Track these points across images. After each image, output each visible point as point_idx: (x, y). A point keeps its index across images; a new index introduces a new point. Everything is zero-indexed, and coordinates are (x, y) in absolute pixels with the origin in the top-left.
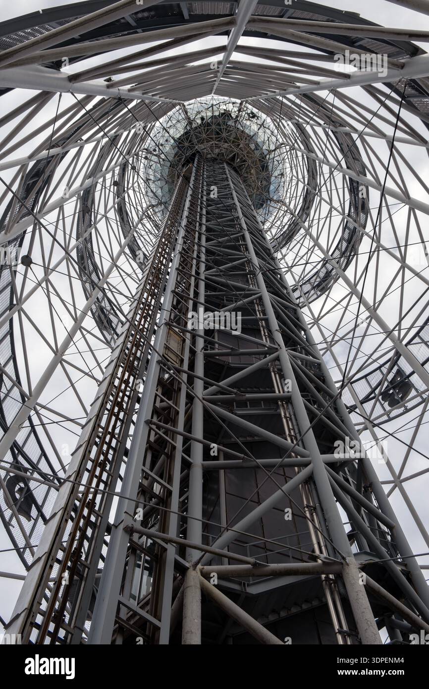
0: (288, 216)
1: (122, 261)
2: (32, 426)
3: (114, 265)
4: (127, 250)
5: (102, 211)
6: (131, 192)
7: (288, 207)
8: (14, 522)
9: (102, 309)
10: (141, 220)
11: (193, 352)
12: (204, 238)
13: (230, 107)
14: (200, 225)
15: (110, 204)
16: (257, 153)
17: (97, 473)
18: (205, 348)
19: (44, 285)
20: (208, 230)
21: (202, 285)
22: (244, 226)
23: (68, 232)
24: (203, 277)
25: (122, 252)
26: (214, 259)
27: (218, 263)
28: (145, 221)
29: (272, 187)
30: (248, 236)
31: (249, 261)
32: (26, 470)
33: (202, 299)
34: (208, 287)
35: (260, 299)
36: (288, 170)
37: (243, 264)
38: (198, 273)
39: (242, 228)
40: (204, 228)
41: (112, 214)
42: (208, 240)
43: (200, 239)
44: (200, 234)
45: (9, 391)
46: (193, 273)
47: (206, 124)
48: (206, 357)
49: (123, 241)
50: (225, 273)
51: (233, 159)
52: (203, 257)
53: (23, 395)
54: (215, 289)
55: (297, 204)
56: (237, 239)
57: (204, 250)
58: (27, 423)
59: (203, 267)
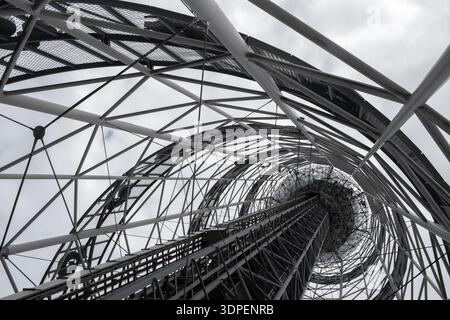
0: (338, 271)
1: (233, 209)
2: (111, 239)
3: (227, 206)
4: (240, 206)
5: (246, 177)
6: (269, 183)
7: (342, 266)
8: (52, 275)
9: (200, 220)
10: (261, 199)
11: (215, 276)
12: (280, 233)
13: (355, 189)
14: (285, 226)
15: (254, 178)
16: (349, 223)
17: (108, 283)
18: (224, 281)
19: (185, 181)
20: (287, 231)
21: (256, 252)
22: (307, 248)
23: (221, 169)
24: (260, 249)
25: (237, 205)
26: (275, 247)
27: (275, 251)
28: (263, 202)
29: (342, 248)
30: (304, 254)
31: (292, 266)
32: (85, 256)
33: (248, 258)
34: (257, 256)
35: (278, 289)
36: (359, 248)
37: (287, 264)
38: (259, 244)
39: (305, 248)
40: (286, 229)
41: (249, 183)
42: (282, 235)
43: (278, 231)
44: (280, 229)
45: (119, 212)
46: (257, 242)
47: (335, 186)
48: (220, 286)
49: (243, 200)
50: (273, 259)
51: (334, 214)
52: (271, 241)
53: (123, 220)
54: (260, 261)
55: (349, 268)
56: (297, 250)
57: (274, 238)
58: (110, 235)
59: (266, 244)
